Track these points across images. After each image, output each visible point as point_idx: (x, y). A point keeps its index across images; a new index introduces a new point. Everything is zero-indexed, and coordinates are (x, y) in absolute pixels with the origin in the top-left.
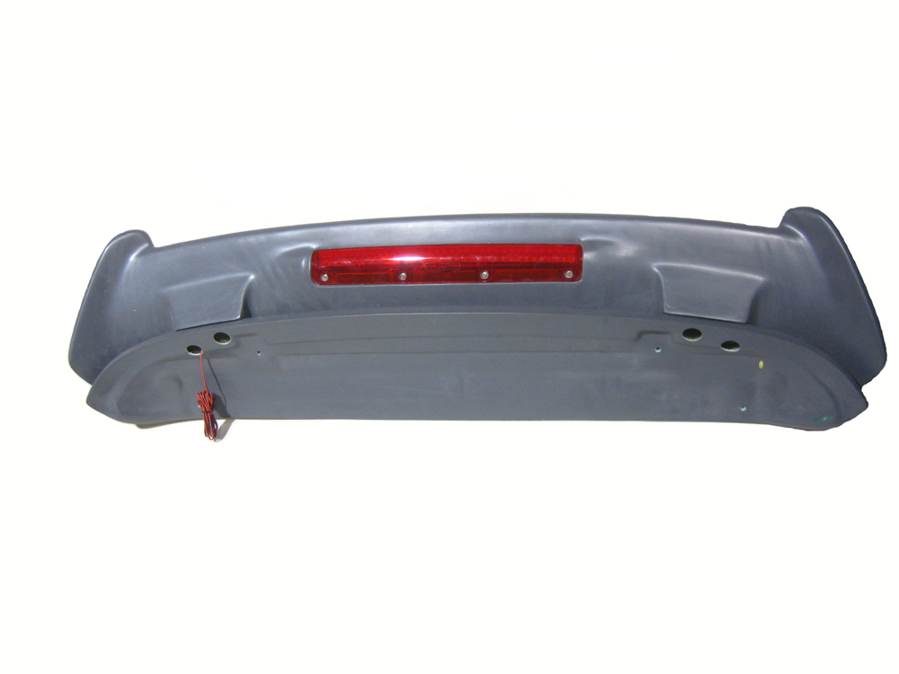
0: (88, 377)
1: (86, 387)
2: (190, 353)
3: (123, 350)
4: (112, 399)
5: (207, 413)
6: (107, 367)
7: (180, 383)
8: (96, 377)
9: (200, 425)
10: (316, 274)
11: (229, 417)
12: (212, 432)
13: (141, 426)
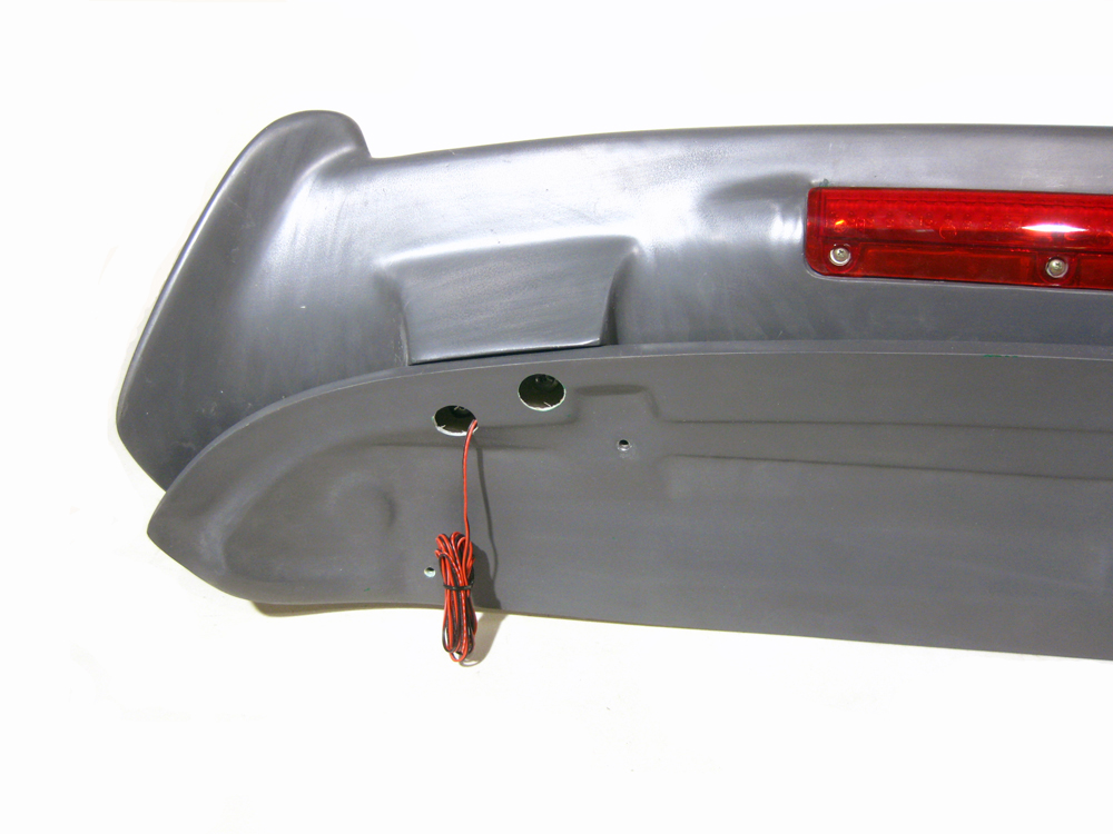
0: (160, 470)
1: (151, 494)
2: (440, 429)
3: (256, 409)
4: (213, 532)
5: (459, 589)
6: (210, 447)
7: (391, 510)
8: (179, 469)
9: (432, 621)
10: (816, 245)
11: (495, 606)
12: (463, 639)
13: (267, 609)
